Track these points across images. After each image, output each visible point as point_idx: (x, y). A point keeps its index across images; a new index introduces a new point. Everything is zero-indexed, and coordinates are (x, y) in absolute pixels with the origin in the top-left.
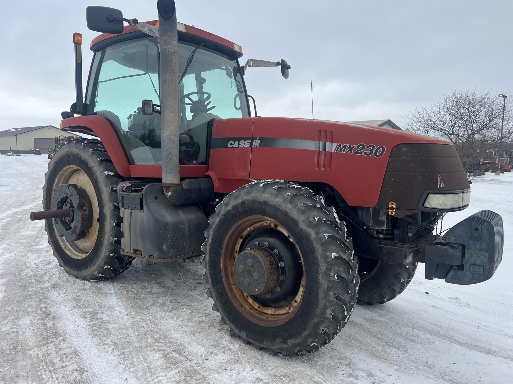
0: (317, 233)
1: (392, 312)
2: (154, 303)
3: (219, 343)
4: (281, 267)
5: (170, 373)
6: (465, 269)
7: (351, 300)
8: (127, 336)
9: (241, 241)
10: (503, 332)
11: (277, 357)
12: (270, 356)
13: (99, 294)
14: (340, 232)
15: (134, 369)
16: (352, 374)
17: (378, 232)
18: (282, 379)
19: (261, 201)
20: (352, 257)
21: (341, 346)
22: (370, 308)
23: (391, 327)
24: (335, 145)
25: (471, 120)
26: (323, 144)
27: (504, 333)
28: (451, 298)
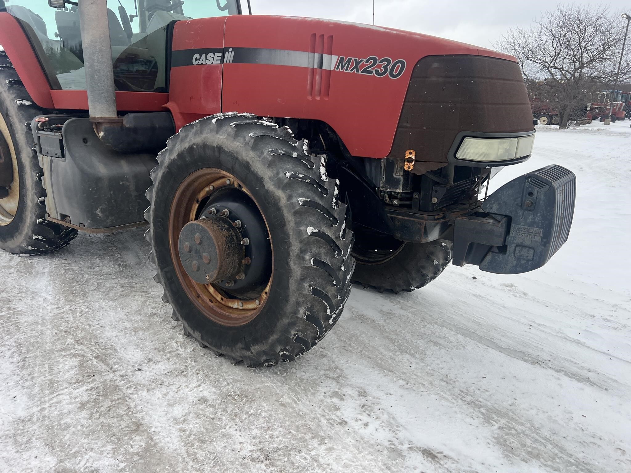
0: (290, 197)
1: (420, 304)
2: (97, 289)
3: (166, 346)
4: (245, 246)
5: (78, 390)
6: (508, 252)
7: (338, 293)
8: (40, 333)
9: (196, 206)
10: (561, 333)
11: (241, 367)
12: (232, 365)
13: (25, 274)
14: (325, 196)
15: (31, 383)
16: (337, 392)
17: (392, 196)
18: (235, 400)
19: (214, 146)
20: (341, 233)
21: (336, 350)
22: (393, 297)
23: (413, 325)
24: (334, 59)
25: (581, 48)
26: (318, 58)
27: (563, 335)
28: (505, 285)
